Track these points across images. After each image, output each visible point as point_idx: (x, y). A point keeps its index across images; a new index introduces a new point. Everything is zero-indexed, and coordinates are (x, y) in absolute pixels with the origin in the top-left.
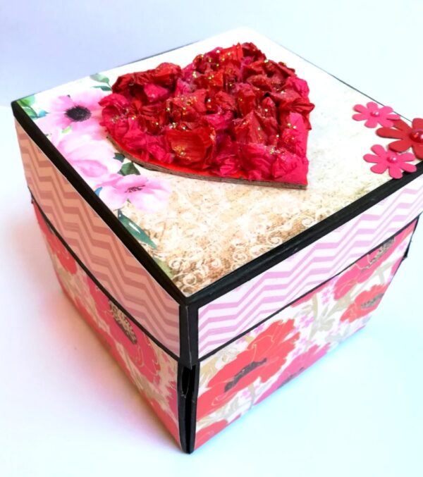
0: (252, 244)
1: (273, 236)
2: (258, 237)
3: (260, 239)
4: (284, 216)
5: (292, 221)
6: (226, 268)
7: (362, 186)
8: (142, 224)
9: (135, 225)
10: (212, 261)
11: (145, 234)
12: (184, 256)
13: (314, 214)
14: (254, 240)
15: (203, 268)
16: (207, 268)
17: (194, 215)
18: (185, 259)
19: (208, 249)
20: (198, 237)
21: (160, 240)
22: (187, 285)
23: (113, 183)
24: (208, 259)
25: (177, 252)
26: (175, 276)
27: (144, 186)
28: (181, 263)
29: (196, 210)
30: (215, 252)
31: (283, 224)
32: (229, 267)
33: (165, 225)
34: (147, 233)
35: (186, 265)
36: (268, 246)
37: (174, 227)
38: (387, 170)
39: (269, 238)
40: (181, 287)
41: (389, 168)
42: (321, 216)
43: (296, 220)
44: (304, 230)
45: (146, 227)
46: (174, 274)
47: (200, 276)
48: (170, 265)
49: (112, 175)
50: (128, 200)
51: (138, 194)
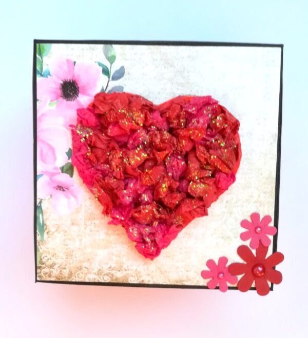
0: (93, 272)
1: (107, 275)
2: (100, 270)
3: (100, 272)
4: (125, 266)
5: (125, 273)
6: (68, 278)
7: (184, 278)
8: (46, 219)
9: (43, 218)
10: (64, 268)
11: (43, 227)
12: (53, 256)
13: (140, 277)
14: (96, 271)
15: (57, 270)
16: (59, 271)
17: (79, 231)
18: (52, 258)
19: (68, 260)
20: (69, 248)
21: (48, 237)
22: (42, 274)
23: (52, 175)
24: (63, 266)
25: (51, 251)
26: (40, 265)
27: (68, 189)
28: (48, 260)
29: (83, 228)
30: (70, 264)
31: (119, 271)
32: (69, 278)
33: (59, 228)
34: (45, 227)
35: (50, 262)
36: (99, 279)
37: (62, 233)
38: (211, 279)
39: (104, 275)
40: (39, 273)
41: (213, 278)
42: (143, 281)
43: (128, 274)
44: (125, 282)
45: (47, 223)
46: (40, 264)
47: (52, 274)
48: (42, 257)
49: (56, 168)
50: (51, 196)
51: (60, 194)
